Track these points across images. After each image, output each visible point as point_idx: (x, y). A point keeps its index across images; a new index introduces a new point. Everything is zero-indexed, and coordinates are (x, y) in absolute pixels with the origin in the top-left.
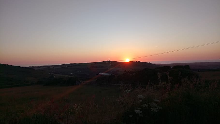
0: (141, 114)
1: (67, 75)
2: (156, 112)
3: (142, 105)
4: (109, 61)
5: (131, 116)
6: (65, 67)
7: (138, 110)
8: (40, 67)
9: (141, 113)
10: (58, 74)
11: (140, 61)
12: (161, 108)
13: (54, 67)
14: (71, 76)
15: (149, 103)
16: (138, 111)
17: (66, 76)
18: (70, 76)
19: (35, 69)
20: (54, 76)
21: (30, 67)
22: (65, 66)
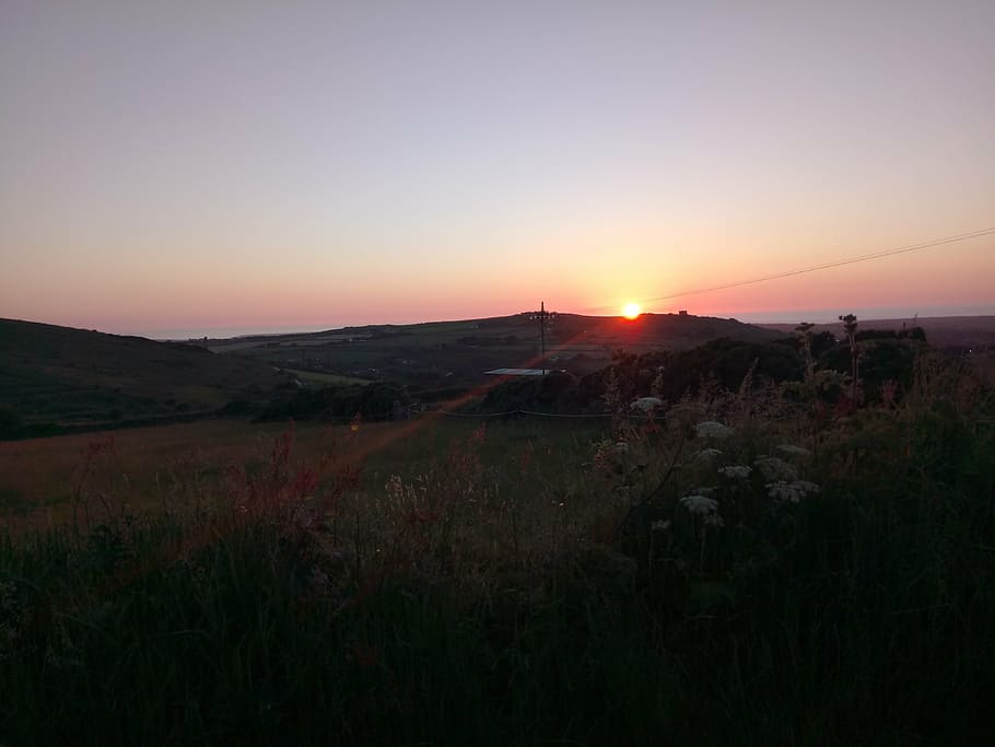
0: (711, 512)
1: (354, 376)
2: (793, 499)
3: (720, 470)
4: (543, 313)
5: (665, 525)
6: (346, 341)
7: (696, 495)
8: (236, 341)
9: (713, 507)
10: (313, 371)
11: (689, 313)
12: (817, 486)
13: (299, 343)
14: (373, 382)
15: (756, 463)
16: (699, 501)
17: (352, 381)
18: (365, 383)
19: (215, 350)
20: (298, 383)
21: (191, 341)
22: (343, 337)
